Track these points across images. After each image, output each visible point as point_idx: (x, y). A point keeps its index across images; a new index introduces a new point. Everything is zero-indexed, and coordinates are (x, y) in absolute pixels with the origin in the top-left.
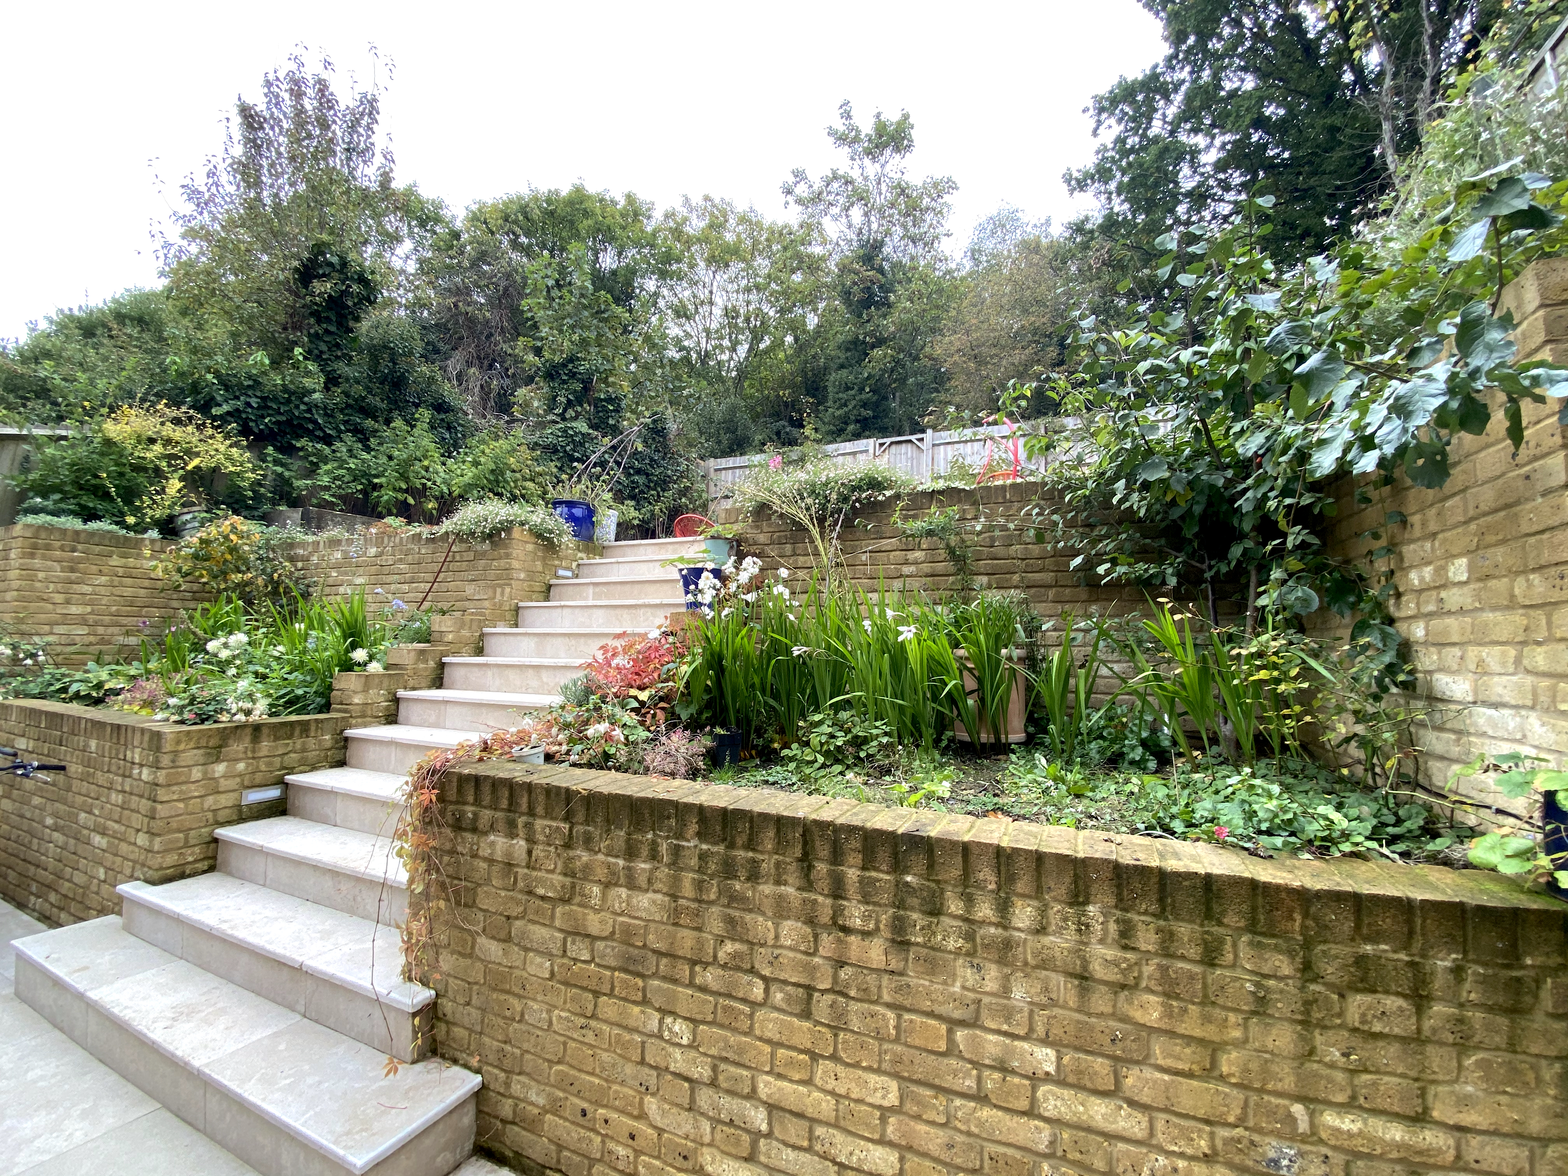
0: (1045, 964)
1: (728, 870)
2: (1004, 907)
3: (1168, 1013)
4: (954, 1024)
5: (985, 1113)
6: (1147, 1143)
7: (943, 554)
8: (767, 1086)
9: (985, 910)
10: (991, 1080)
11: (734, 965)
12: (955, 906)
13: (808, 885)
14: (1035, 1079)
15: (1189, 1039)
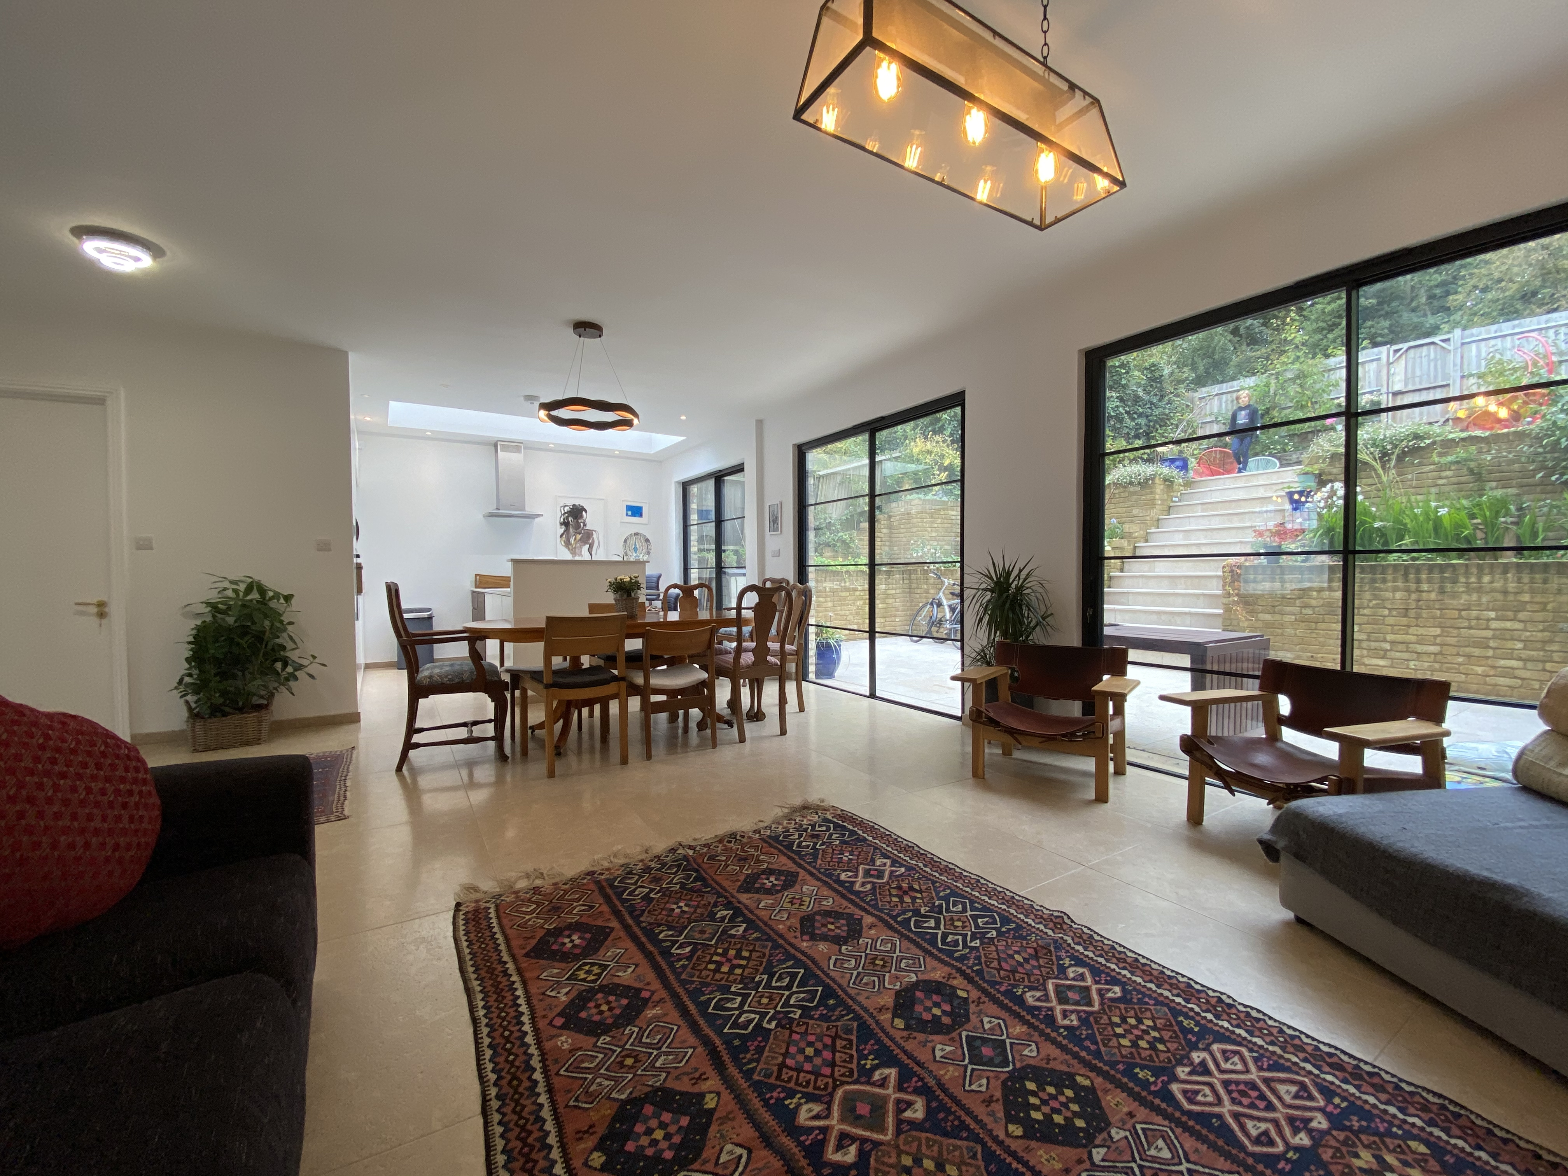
0: (1493, 590)
1: (1374, 581)
2: (1479, 578)
3: (1532, 597)
4: (1460, 610)
5: (1472, 631)
6: (1525, 630)
7: (1465, 471)
8: (1389, 637)
9: (1473, 580)
10: (1473, 623)
11: (1377, 606)
12: (1463, 580)
13: (1406, 580)
14: (1488, 620)
15: (1537, 603)
